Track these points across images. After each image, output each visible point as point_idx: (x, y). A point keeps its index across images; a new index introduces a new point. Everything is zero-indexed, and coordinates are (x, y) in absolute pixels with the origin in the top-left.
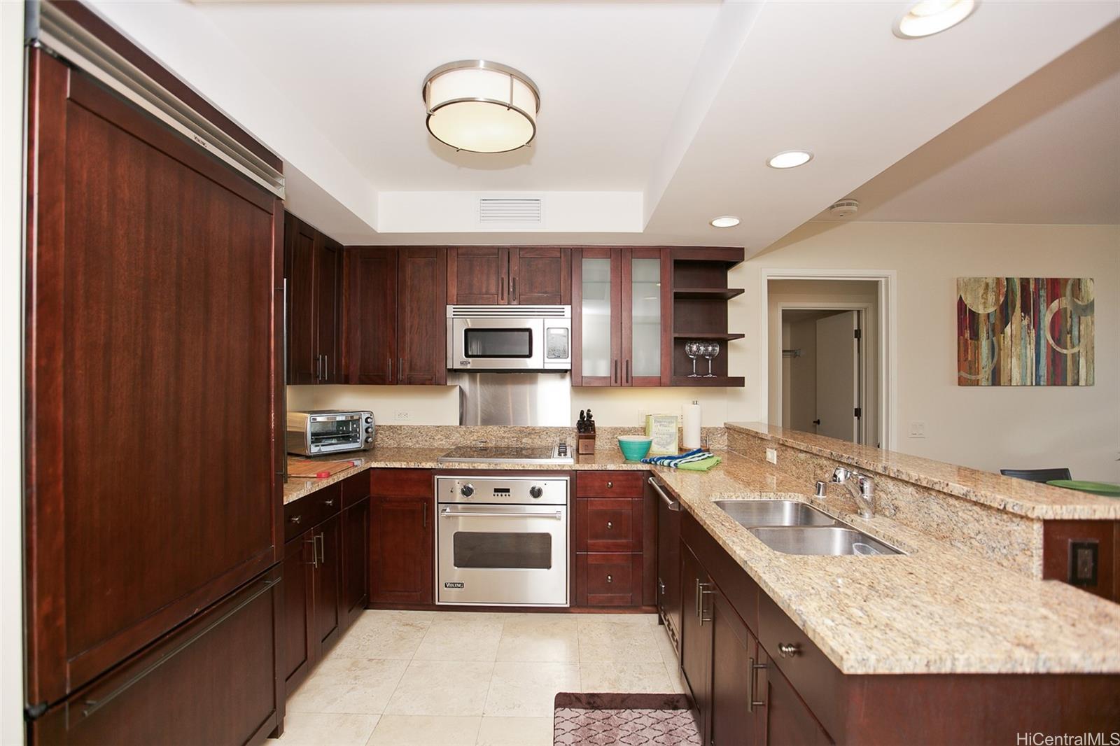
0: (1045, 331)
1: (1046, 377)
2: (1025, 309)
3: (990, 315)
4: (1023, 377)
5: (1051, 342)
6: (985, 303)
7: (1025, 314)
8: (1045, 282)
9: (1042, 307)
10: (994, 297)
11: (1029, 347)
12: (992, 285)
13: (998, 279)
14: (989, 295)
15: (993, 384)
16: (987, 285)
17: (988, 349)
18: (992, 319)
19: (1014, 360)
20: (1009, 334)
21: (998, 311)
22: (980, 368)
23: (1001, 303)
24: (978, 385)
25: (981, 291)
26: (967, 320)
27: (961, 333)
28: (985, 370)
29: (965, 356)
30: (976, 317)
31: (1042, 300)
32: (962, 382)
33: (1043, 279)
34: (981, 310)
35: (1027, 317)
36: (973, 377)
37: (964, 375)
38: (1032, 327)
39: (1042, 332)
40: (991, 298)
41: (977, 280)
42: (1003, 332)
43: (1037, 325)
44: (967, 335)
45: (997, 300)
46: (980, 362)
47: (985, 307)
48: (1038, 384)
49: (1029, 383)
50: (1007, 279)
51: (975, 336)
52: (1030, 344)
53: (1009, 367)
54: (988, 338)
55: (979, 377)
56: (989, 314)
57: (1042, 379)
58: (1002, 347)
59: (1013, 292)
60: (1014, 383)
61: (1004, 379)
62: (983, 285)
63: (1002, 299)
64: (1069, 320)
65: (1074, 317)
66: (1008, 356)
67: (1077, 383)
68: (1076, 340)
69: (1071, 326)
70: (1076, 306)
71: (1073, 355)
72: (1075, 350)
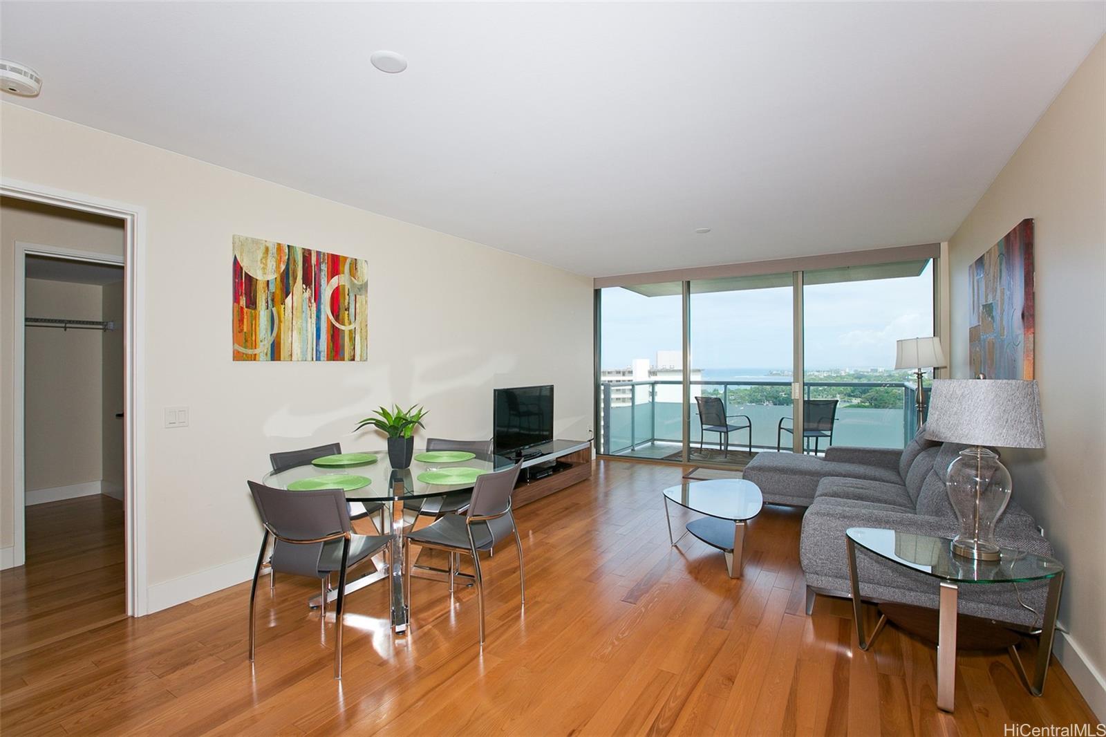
0: (325, 306)
1: (326, 353)
2: (307, 281)
3: (270, 283)
4: (304, 353)
5: (331, 317)
6: (264, 268)
7: (306, 287)
8: (326, 257)
9: (322, 282)
10: (275, 264)
11: (309, 319)
12: (273, 250)
13: (279, 244)
14: (269, 260)
15: (273, 359)
16: (267, 249)
17: (267, 320)
18: (272, 288)
19: (295, 333)
20: (290, 306)
21: (279, 279)
22: (258, 340)
23: (282, 271)
24: (255, 360)
25: (260, 255)
26: (244, 286)
27: (236, 300)
28: (262, 343)
29: (240, 326)
30: (253, 283)
31: (323, 273)
32: (238, 356)
33: (324, 254)
34: (257, 274)
35: (308, 289)
36: (250, 352)
37: (242, 350)
38: (313, 301)
39: (322, 307)
40: (271, 263)
41: (256, 242)
42: (283, 303)
43: (317, 297)
44: (243, 301)
45: (278, 267)
46: (258, 333)
47: (265, 273)
48: (318, 359)
49: (310, 359)
50: (288, 246)
51: (252, 303)
52: (311, 318)
53: (290, 342)
54: (267, 309)
55: (256, 351)
56: (268, 281)
57: (322, 353)
58: (282, 319)
59: (295, 261)
60: (294, 358)
61: (284, 352)
62: (263, 249)
63: (283, 267)
64: (347, 297)
65: (351, 294)
66: (289, 329)
67: (353, 359)
68: (352, 318)
69: (349, 303)
70: (353, 284)
71: (350, 331)
72: (352, 327)
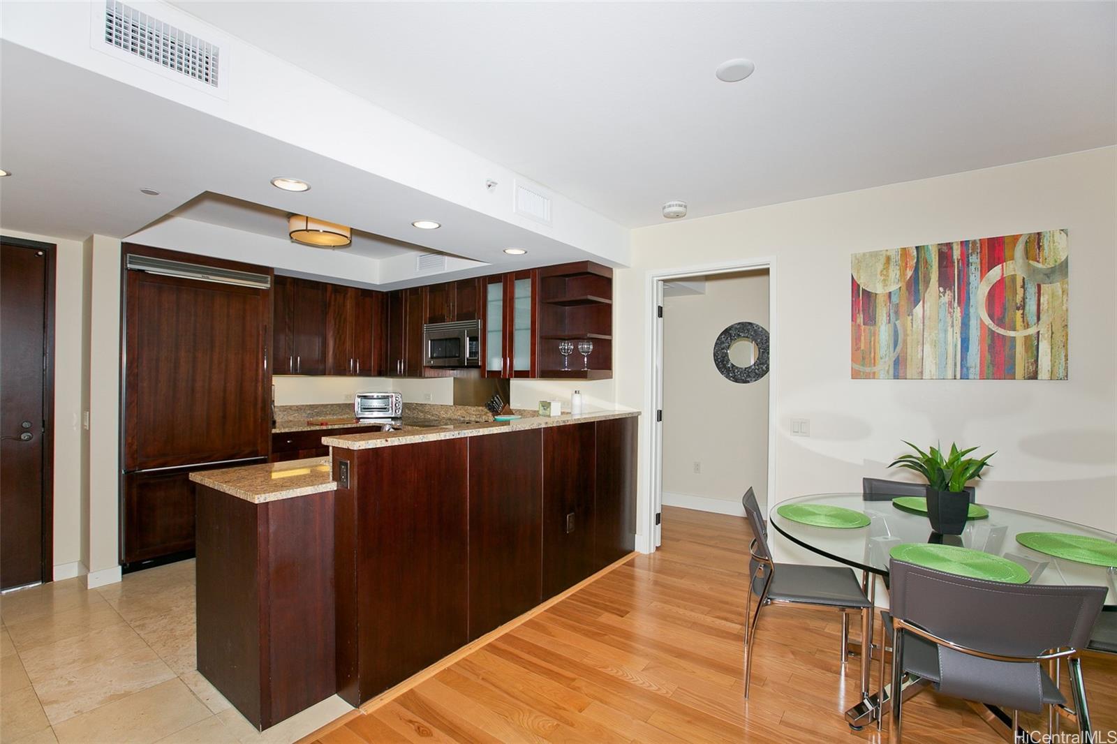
0: (976, 309)
1: (978, 369)
2: (945, 281)
3: (892, 295)
4: (942, 366)
5: (988, 321)
6: (884, 280)
7: (945, 290)
8: (978, 245)
9: (972, 278)
10: (898, 273)
11: (950, 330)
12: (896, 257)
13: (904, 250)
14: (891, 271)
15: (896, 377)
16: (888, 259)
17: (889, 335)
18: (895, 299)
19: (927, 348)
20: (920, 315)
21: (904, 288)
22: (878, 357)
23: (908, 278)
24: (874, 378)
25: (880, 266)
26: (863, 300)
27: (854, 318)
28: (883, 360)
29: (856, 345)
30: (872, 299)
31: (972, 268)
32: (856, 375)
33: (974, 242)
34: (878, 289)
35: (948, 292)
36: (868, 370)
37: (861, 368)
38: (956, 305)
39: (972, 310)
40: (894, 273)
41: (875, 255)
42: (910, 313)
43: (964, 299)
44: (860, 319)
45: (903, 274)
46: (877, 351)
47: (885, 285)
48: (964, 377)
49: (950, 374)
50: (917, 248)
51: (871, 319)
52: (953, 326)
53: (919, 356)
54: (889, 322)
55: (875, 369)
56: (890, 293)
57: (972, 370)
58: (909, 332)
59: (926, 262)
60: (926, 375)
61: (911, 370)
62: (883, 260)
63: (909, 273)
64: (1020, 291)
65: (1028, 286)
66: (918, 342)
67: (1034, 376)
68: (1032, 318)
69: (1024, 299)
70: (1034, 271)
71: (1027, 338)
72: (1032, 331)
